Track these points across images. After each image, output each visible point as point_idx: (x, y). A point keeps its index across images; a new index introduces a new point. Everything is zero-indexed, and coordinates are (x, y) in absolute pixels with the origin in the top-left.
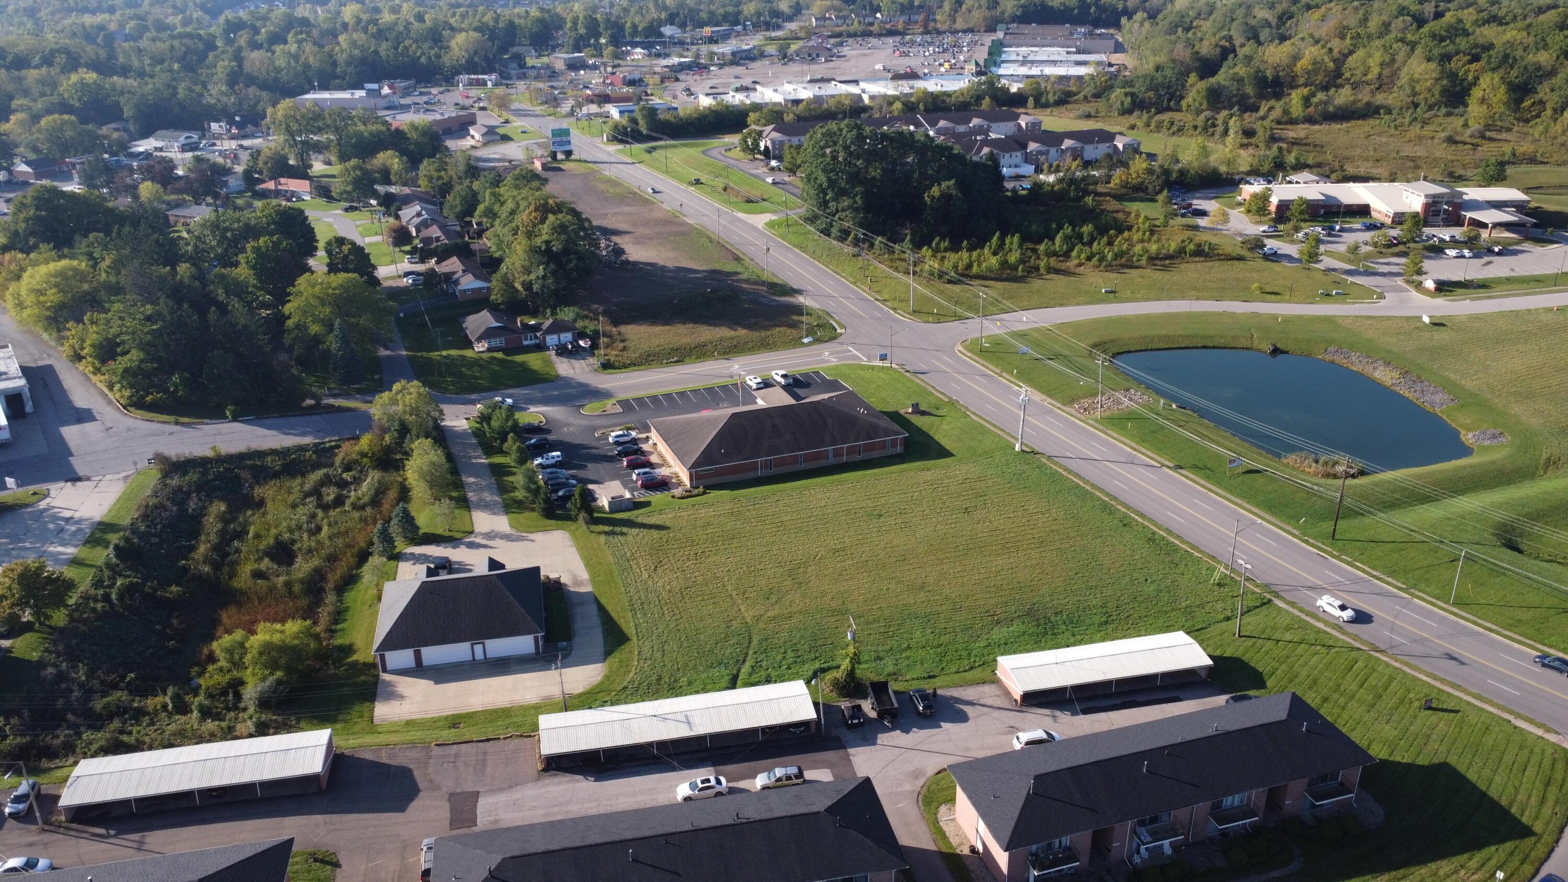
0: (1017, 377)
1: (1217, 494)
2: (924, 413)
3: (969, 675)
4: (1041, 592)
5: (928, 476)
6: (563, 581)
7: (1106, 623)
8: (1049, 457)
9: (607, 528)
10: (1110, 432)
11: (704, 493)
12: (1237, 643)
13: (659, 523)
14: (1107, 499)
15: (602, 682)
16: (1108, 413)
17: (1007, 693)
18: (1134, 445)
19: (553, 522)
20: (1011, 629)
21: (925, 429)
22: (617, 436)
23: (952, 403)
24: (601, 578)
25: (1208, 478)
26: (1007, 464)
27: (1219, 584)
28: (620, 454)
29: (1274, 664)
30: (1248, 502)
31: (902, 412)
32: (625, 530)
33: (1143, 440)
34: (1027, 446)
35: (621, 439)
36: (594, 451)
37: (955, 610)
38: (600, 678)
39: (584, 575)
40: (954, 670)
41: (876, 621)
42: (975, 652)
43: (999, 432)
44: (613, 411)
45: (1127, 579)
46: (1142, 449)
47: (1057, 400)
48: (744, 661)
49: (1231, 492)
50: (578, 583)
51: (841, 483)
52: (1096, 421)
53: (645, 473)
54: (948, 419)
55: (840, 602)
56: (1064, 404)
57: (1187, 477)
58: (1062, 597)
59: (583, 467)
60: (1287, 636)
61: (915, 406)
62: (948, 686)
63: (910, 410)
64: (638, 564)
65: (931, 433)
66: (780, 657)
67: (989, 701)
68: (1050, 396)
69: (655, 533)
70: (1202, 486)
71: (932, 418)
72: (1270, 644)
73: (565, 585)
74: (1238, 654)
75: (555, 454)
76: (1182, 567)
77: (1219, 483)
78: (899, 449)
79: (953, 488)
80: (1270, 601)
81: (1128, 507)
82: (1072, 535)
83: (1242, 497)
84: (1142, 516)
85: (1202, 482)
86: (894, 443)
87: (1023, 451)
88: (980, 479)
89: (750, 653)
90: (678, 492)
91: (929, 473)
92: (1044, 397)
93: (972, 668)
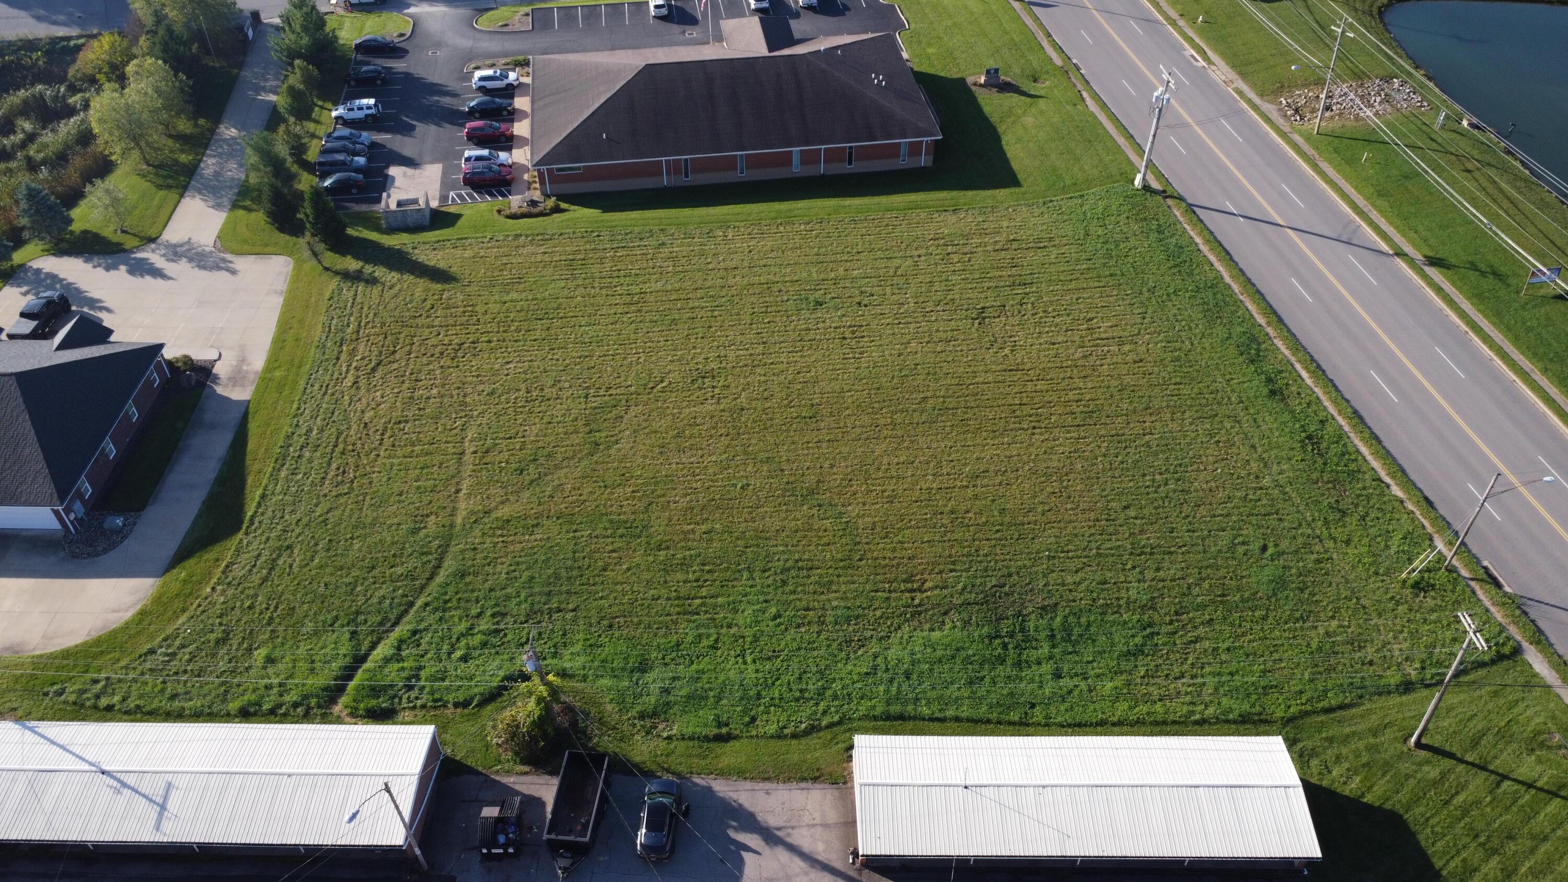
0: (1201, 32)
1: (1487, 339)
2: (1006, 87)
3: (795, 751)
4: (1035, 547)
5: (949, 224)
6: (218, 369)
7: (1139, 651)
8: (1191, 209)
9: (352, 264)
10: (1325, 166)
11: (557, 210)
12: (1405, 767)
13: (442, 265)
14: (1261, 320)
15: (127, 626)
16: (1336, 124)
17: (849, 824)
18: (1361, 202)
19: (284, 238)
20: (937, 634)
21: (994, 119)
22: (482, 79)
23: (1069, 70)
24: (278, 374)
25: (1478, 297)
26: (1102, 220)
27: (1417, 586)
28: (473, 113)
29: (1472, 853)
30: (1545, 371)
31: (970, 80)
32: (380, 272)
33: (1380, 194)
34: (1160, 176)
35: (490, 85)
36: (446, 101)
37: (848, 563)
38: (128, 615)
39: (258, 362)
40: (772, 729)
41: (684, 565)
42: (837, 686)
43: (1121, 141)
44: (518, 27)
45: (1224, 540)
46: (1374, 215)
47: (1253, 86)
48: (396, 623)
49: (1516, 340)
50: (237, 379)
51: (789, 219)
52: (1308, 138)
53: (479, 158)
54: (1042, 103)
55: (641, 505)
56: (1261, 95)
57: (1439, 290)
58: (1072, 565)
59: (407, 130)
60: (1527, 768)
61: (992, 74)
62: (741, 774)
63: (982, 80)
64: (353, 353)
65: (1001, 129)
66: (463, 627)
67: (802, 839)
68: (1243, 75)
69: (420, 287)
70: (1463, 315)
71: (1015, 98)
72: (1478, 783)
73: (216, 378)
74: (1397, 802)
75: (365, 101)
76: (1352, 521)
77: (1497, 315)
78: (924, 160)
79: (978, 260)
80: (1517, 651)
81: (1296, 344)
82: (1156, 404)
83: (1535, 355)
84: (1318, 370)
85: (1466, 305)
86: (915, 150)
87: (1146, 188)
88: (1039, 245)
89: (419, 603)
90: (516, 201)
91: (952, 218)
92: (1232, 75)
93: (812, 729)
